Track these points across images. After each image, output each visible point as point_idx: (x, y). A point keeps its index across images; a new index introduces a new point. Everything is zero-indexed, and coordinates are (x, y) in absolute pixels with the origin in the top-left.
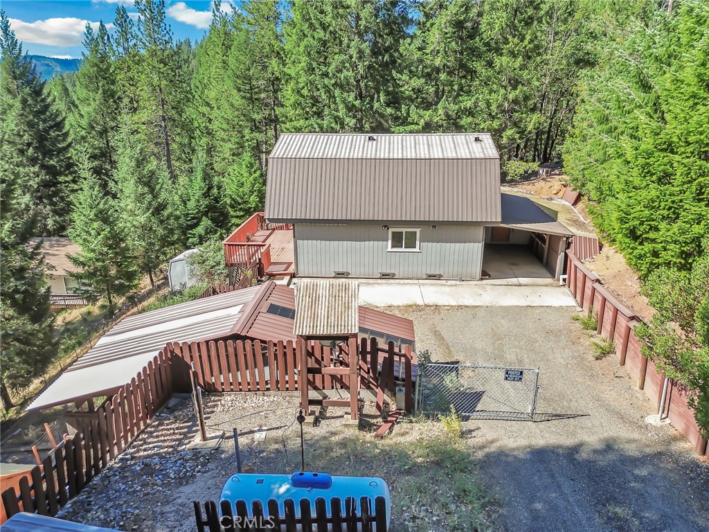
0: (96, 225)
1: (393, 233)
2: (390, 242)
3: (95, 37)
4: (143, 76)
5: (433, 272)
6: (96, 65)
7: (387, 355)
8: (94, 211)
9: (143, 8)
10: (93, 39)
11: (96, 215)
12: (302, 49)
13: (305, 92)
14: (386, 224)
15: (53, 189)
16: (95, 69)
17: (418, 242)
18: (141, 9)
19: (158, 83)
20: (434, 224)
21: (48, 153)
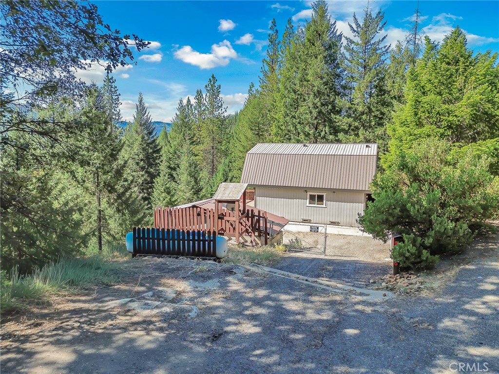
0: (163, 195)
1: (311, 196)
2: (308, 200)
3: (185, 104)
4: (205, 125)
5: (334, 221)
6: (182, 119)
7: (257, 218)
8: (164, 187)
9: (209, 89)
10: (182, 106)
11: (164, 190)
12: (282, 104)
13: (283, 128)
14: (306, 190)
15: (150, 185)
16: (181, 122)
17: (324, 201)
18: (208, 90)
19: (212, 128)
20: (334, 191)
21: (150, 165)
